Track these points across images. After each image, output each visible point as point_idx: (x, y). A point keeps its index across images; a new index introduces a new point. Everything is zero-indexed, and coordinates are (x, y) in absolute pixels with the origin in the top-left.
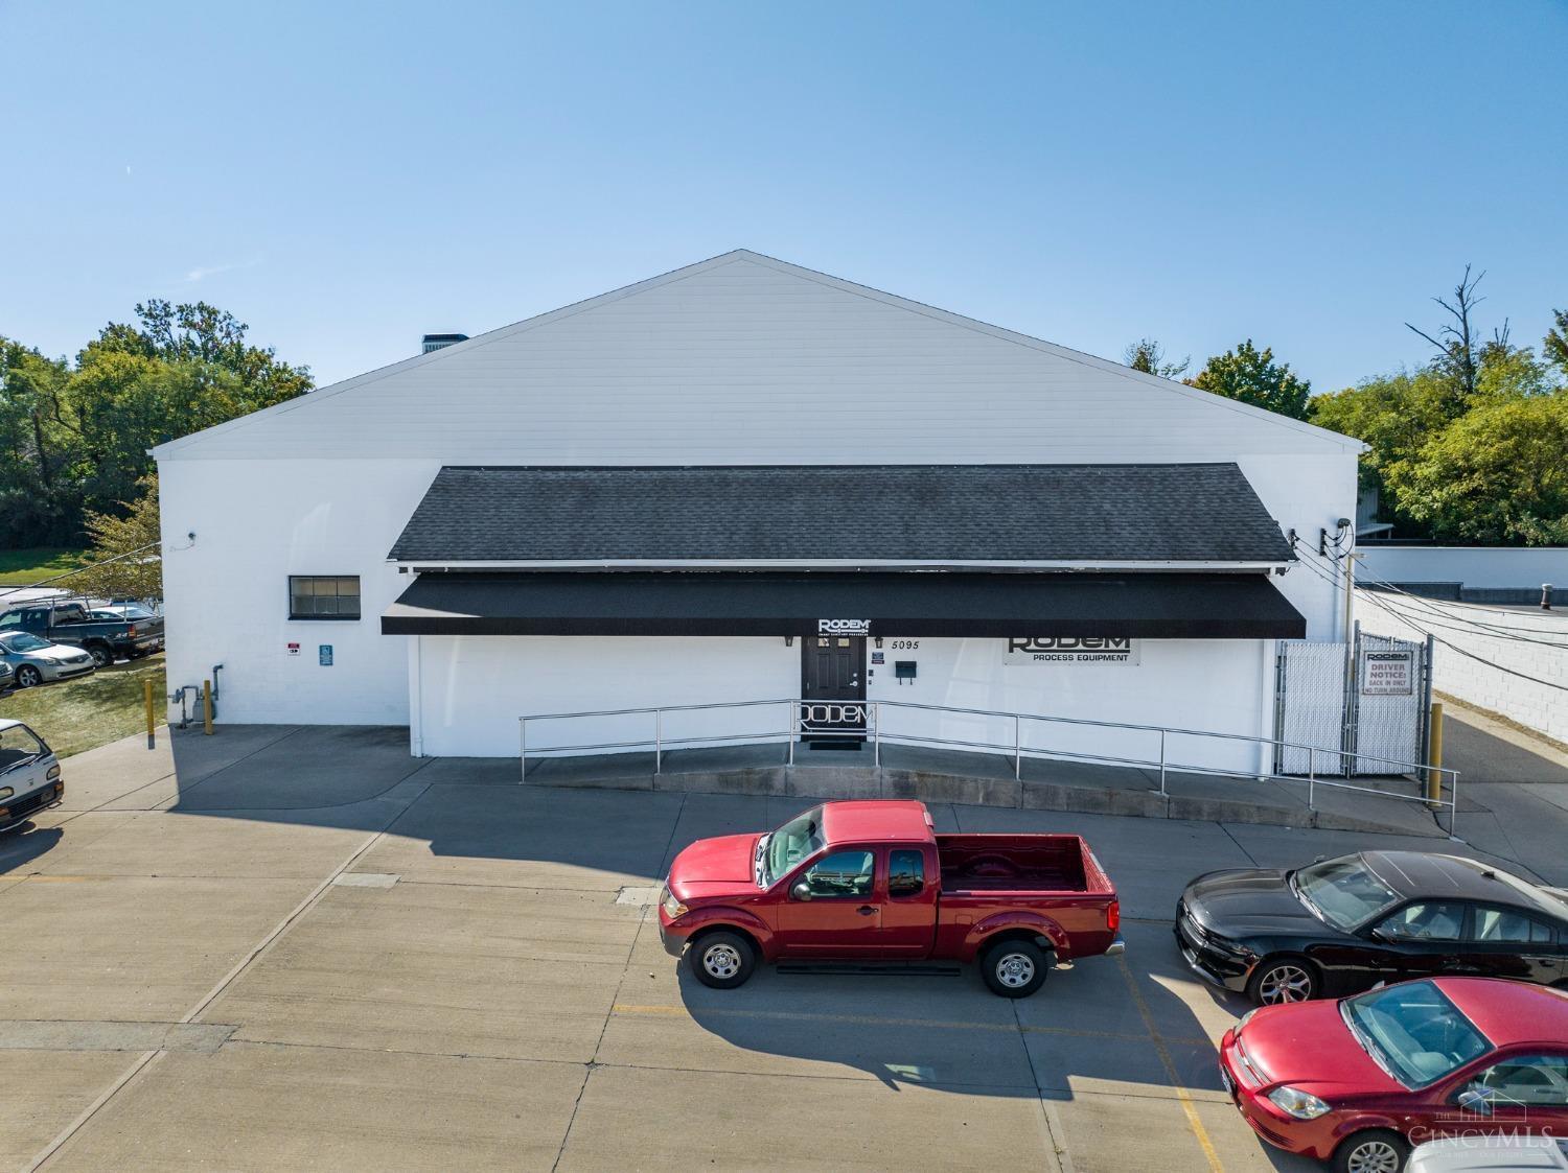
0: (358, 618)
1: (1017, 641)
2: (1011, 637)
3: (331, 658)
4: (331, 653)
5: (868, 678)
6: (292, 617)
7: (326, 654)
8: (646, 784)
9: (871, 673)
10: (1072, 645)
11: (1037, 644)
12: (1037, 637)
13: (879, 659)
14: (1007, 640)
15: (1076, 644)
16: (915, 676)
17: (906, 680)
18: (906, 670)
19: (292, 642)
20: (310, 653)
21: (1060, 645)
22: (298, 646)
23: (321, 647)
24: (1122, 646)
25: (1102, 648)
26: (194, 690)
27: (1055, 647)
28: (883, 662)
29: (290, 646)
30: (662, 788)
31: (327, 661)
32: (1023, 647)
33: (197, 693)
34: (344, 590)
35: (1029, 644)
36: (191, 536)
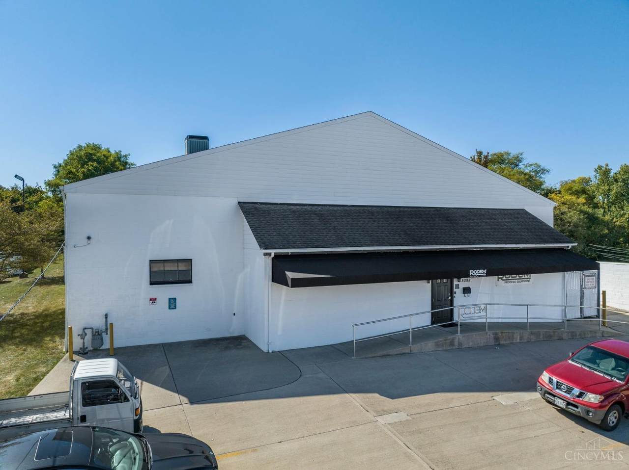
0: (190, 282)
1: (500, 277)
2: (498, 275)
3: (176, 305)
4: (175, 302)
5: (454, 295)
6: (152, 283)
7: (172, 303)
8: (407, 351)
9: (455, 292)
10: (515, 277)
11: (506, 277)
12: (505, 275)
13: (457, 287)
14: (497, 277)
15: (516, 277)
16: (470, 293)
17: (466, 295)
18: (467, 291)
19: (152, 297)
20: (163, 302)
21: (512, 277)
22: (156, 299)
23: (170, 299)
24: (529, 277)
25: (523, 277)
26: (91, 330)
27: (510, 278)
28: (459, 288)
29: (151, 300)
30: (414, 352)
31: (172, 306)
32: (501, 278)
33: (93, 332)
34: (182, 267)
35: (503, 278)
36: (89, 238)
